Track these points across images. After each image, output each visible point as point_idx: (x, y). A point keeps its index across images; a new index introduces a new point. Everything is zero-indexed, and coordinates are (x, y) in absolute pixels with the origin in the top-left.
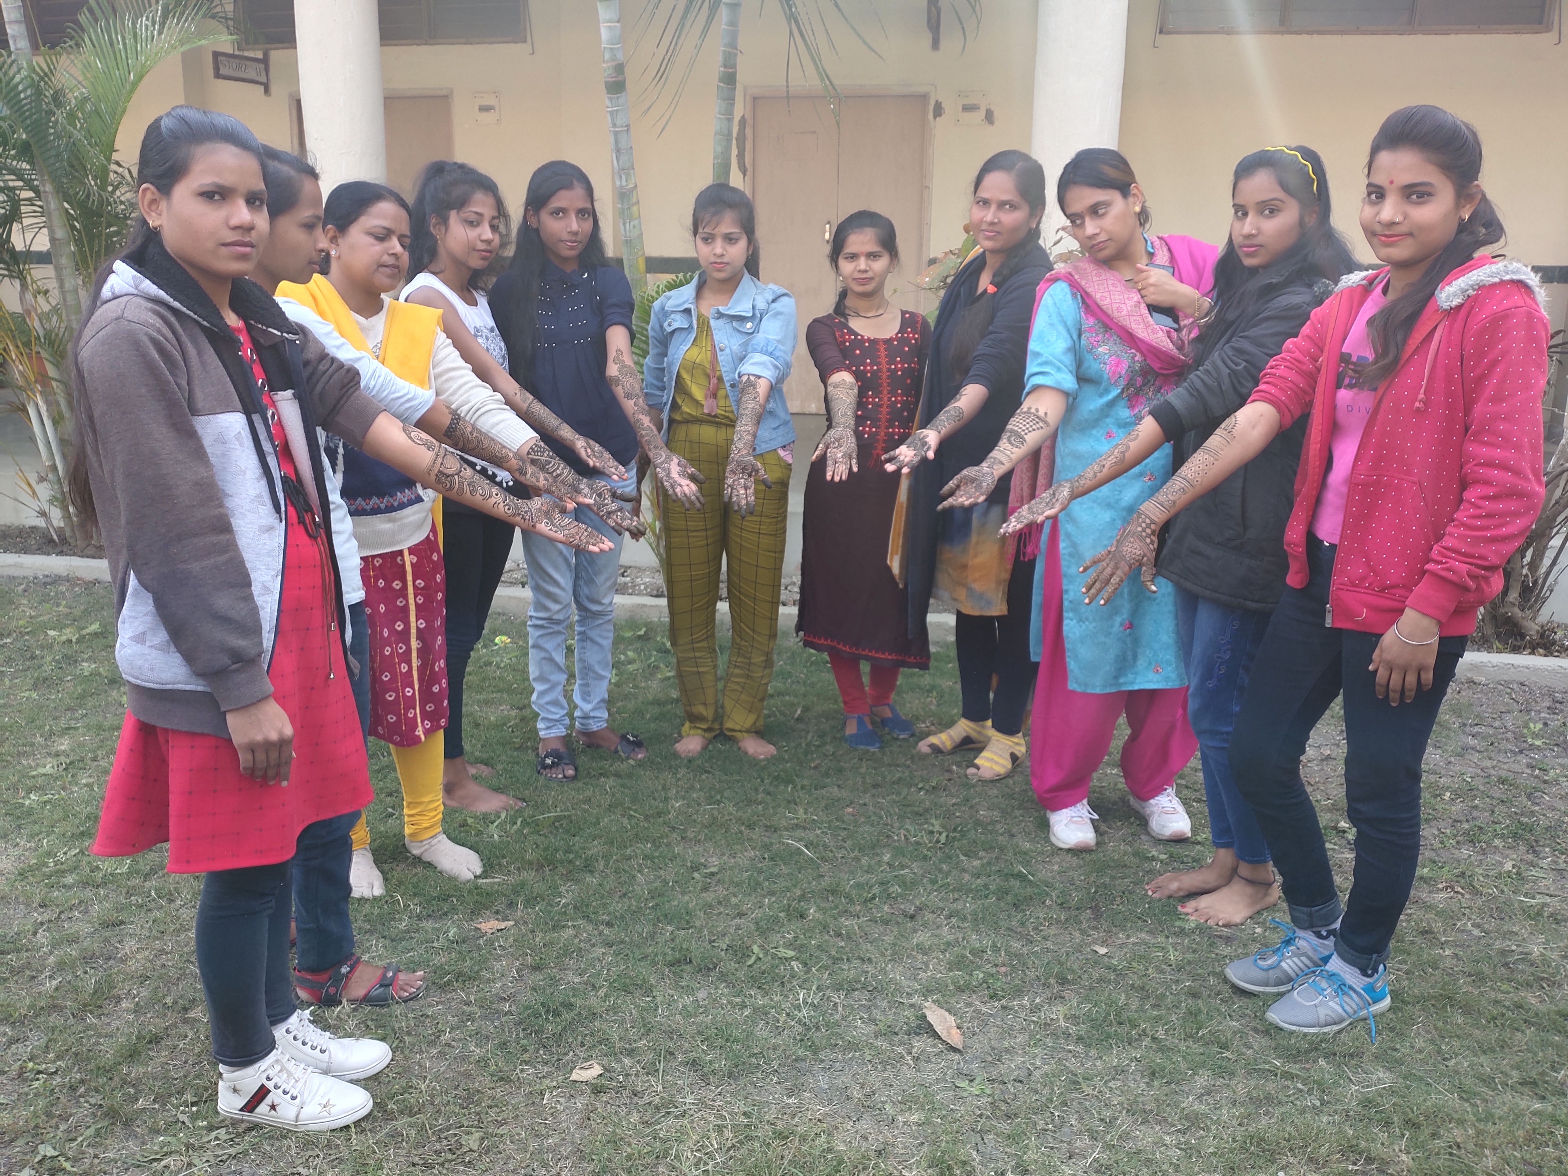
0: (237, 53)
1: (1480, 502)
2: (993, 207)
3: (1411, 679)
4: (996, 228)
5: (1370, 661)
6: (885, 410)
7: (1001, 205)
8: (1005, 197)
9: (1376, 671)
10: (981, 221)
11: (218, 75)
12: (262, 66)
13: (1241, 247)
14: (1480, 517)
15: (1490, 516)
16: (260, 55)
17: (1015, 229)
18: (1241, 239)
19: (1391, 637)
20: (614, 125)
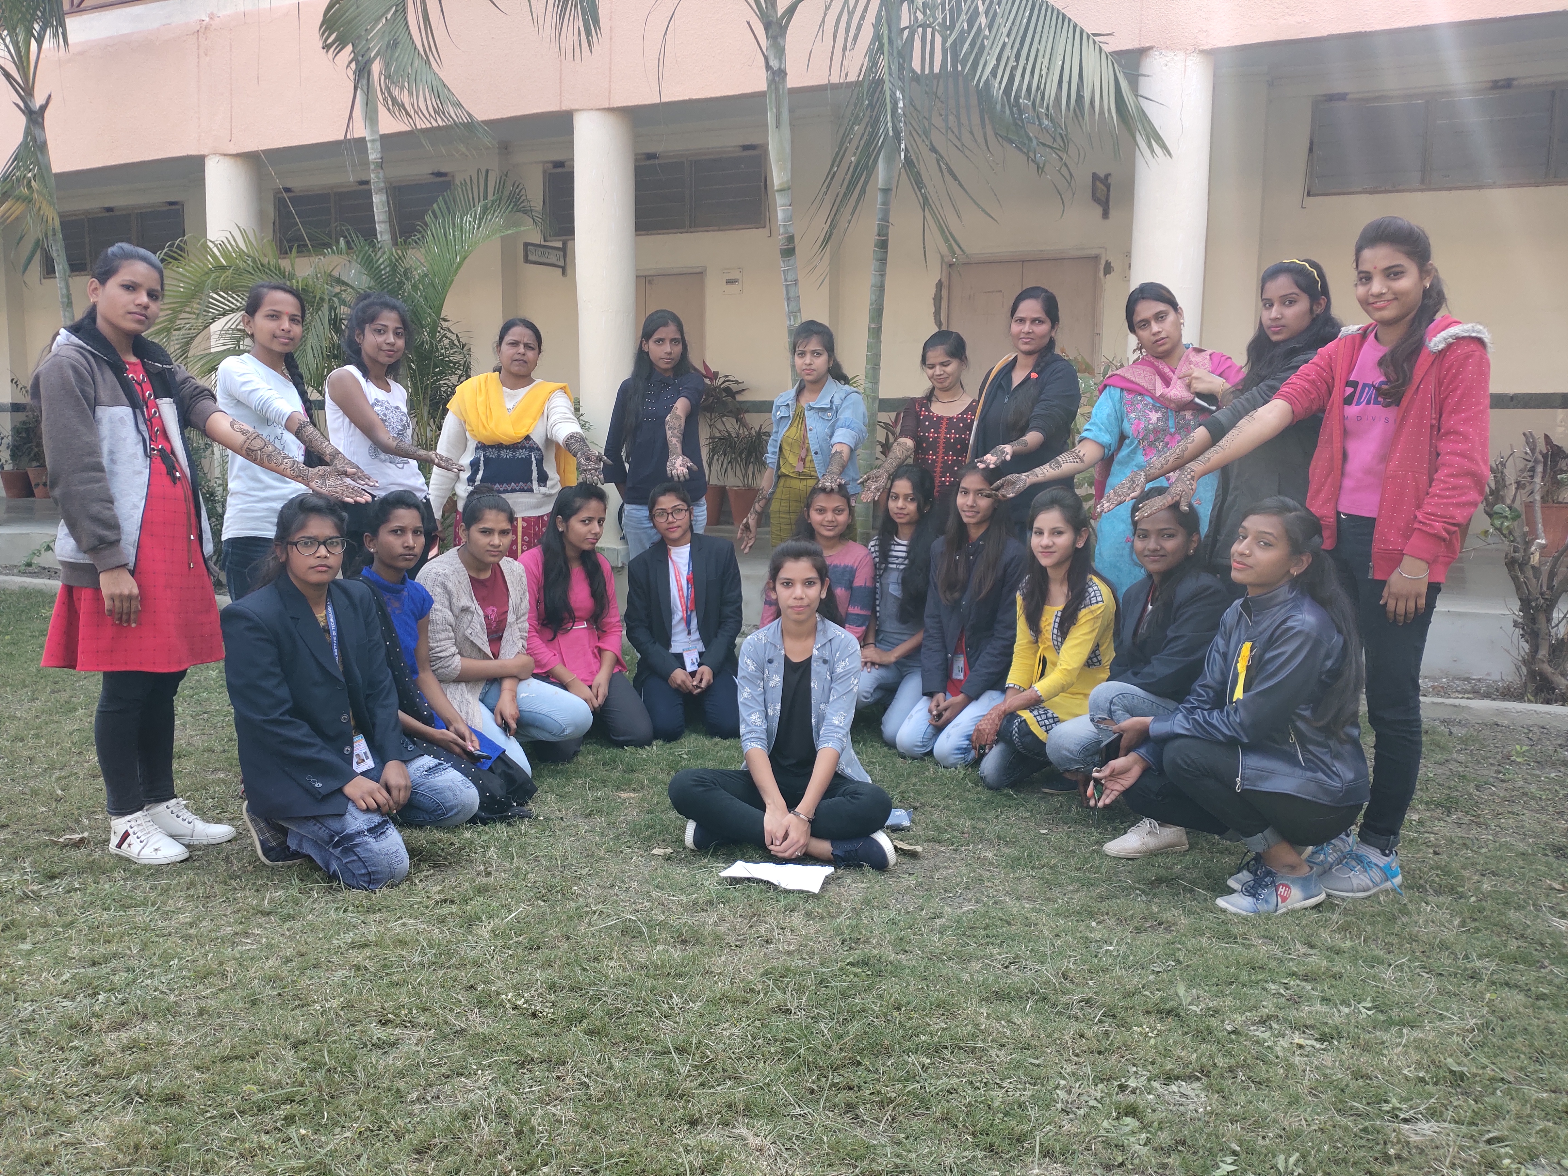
0: (543, 243)
1: (1448, 480)
2: (1028, 323)
3: (1411, 605)
4: (1031, 336)
5: (1381, 597)
6: (939, 465)
7: (1034, 321)
8: (1035, 316)
9: (1386, 604)
10: (1020, 332)
11: (527, 261)
12: (561, 253)
13: (1270, 328)
14: (1448, 489)
15: (1454, 488)
16: (559, 244)
17: (1042, 337)
18: (1269, 322)
19: (1394, 578)
20: (786, 280)
